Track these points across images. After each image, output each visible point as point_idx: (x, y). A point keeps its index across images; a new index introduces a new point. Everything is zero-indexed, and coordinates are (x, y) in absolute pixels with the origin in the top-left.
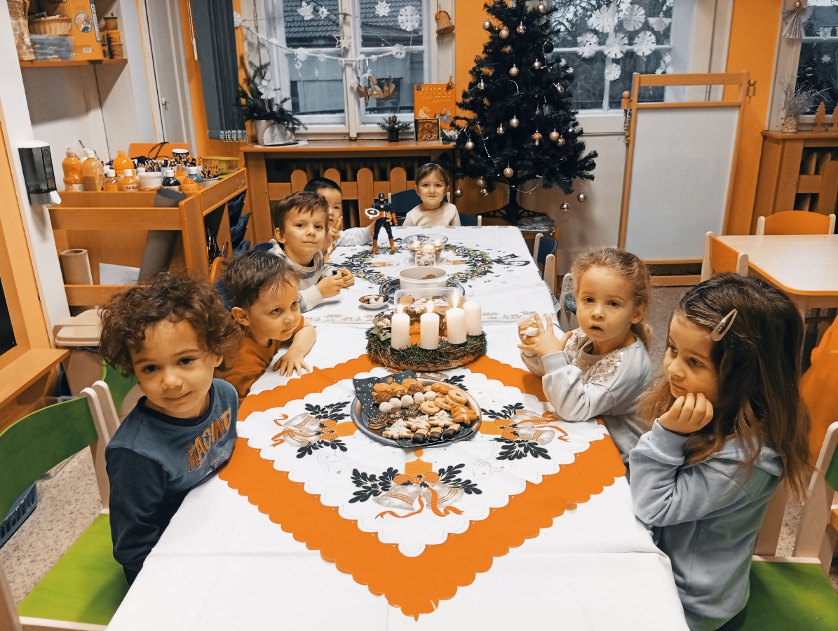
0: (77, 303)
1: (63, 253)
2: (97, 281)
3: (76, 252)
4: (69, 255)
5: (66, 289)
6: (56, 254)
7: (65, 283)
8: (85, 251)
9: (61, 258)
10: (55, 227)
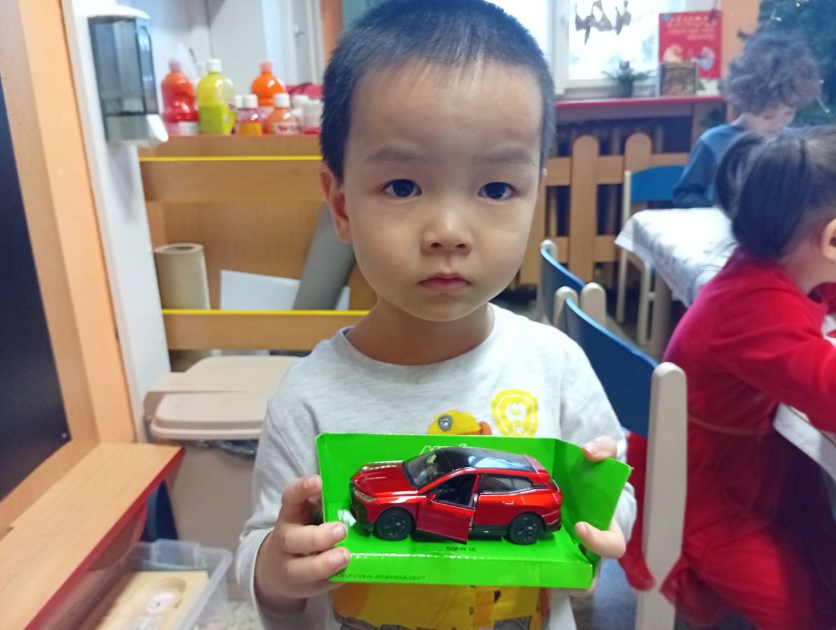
0: (181, 346)
1: (161, 250)
2: (215, 304)
3: (181, 248)
4: (170, 252)
5: (167, 319)
6: (149, 249)
7: (164, 305)
8: (198, 248)
9: (157, 258)
10: (149, 196)
